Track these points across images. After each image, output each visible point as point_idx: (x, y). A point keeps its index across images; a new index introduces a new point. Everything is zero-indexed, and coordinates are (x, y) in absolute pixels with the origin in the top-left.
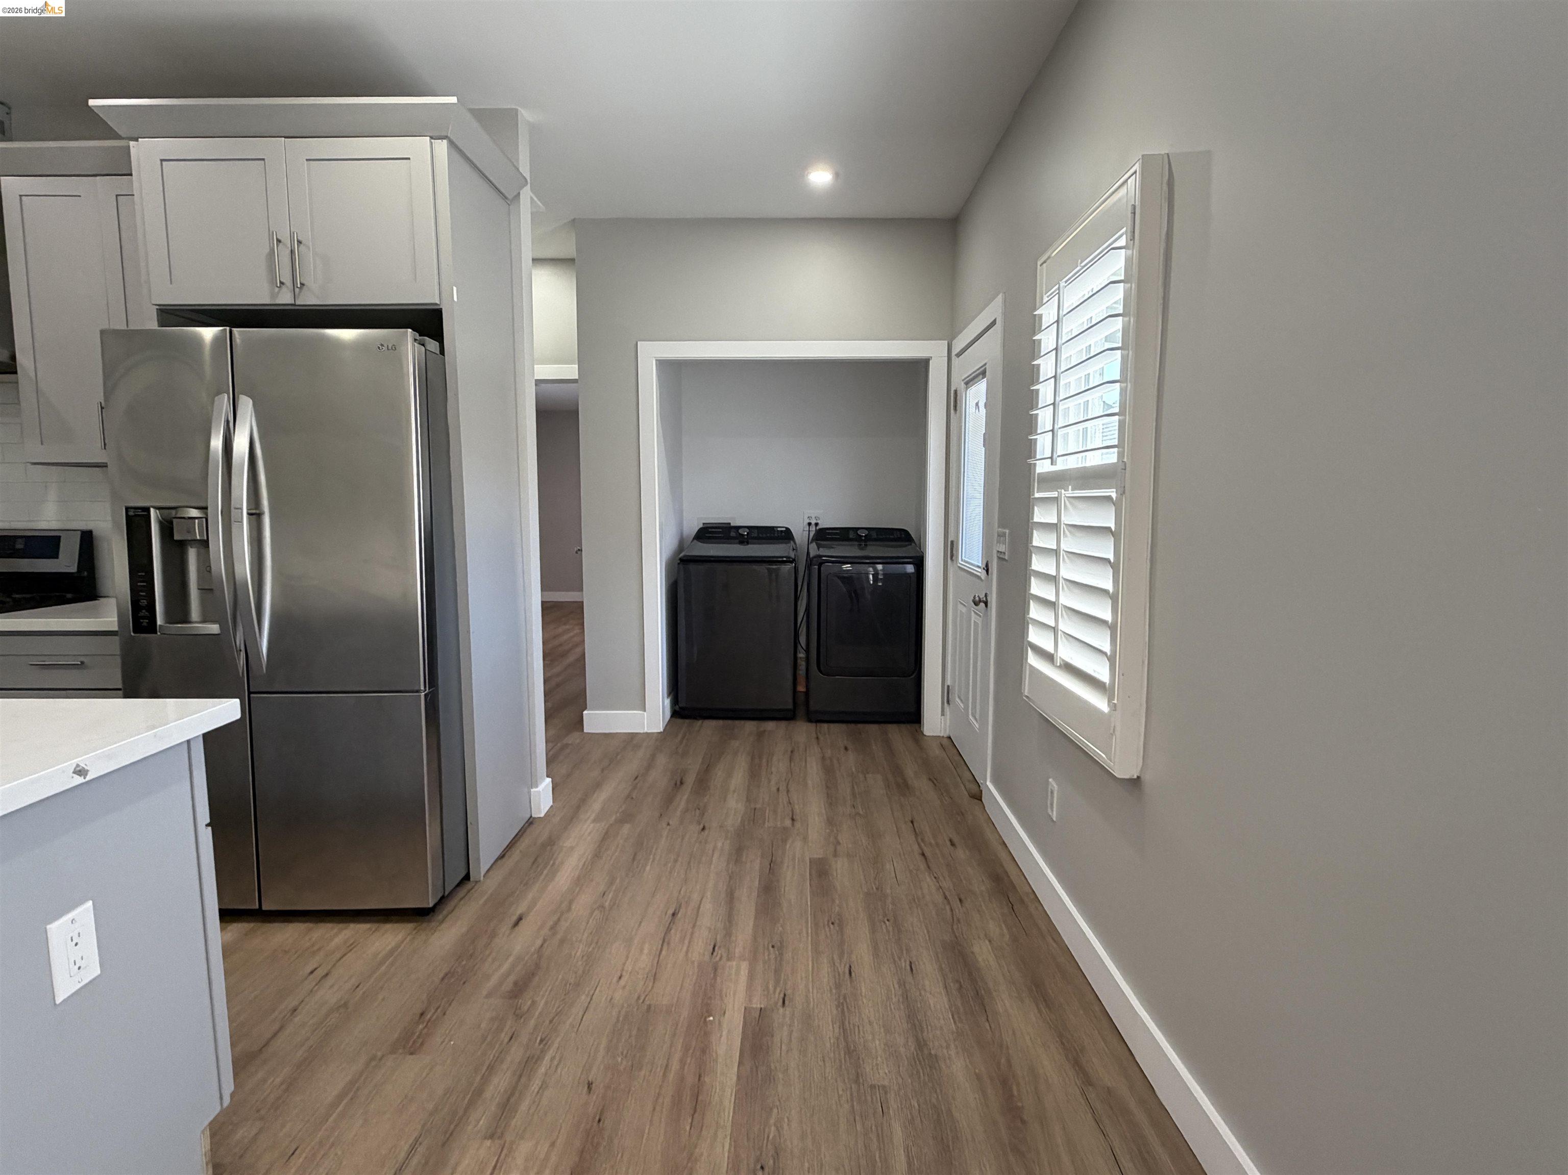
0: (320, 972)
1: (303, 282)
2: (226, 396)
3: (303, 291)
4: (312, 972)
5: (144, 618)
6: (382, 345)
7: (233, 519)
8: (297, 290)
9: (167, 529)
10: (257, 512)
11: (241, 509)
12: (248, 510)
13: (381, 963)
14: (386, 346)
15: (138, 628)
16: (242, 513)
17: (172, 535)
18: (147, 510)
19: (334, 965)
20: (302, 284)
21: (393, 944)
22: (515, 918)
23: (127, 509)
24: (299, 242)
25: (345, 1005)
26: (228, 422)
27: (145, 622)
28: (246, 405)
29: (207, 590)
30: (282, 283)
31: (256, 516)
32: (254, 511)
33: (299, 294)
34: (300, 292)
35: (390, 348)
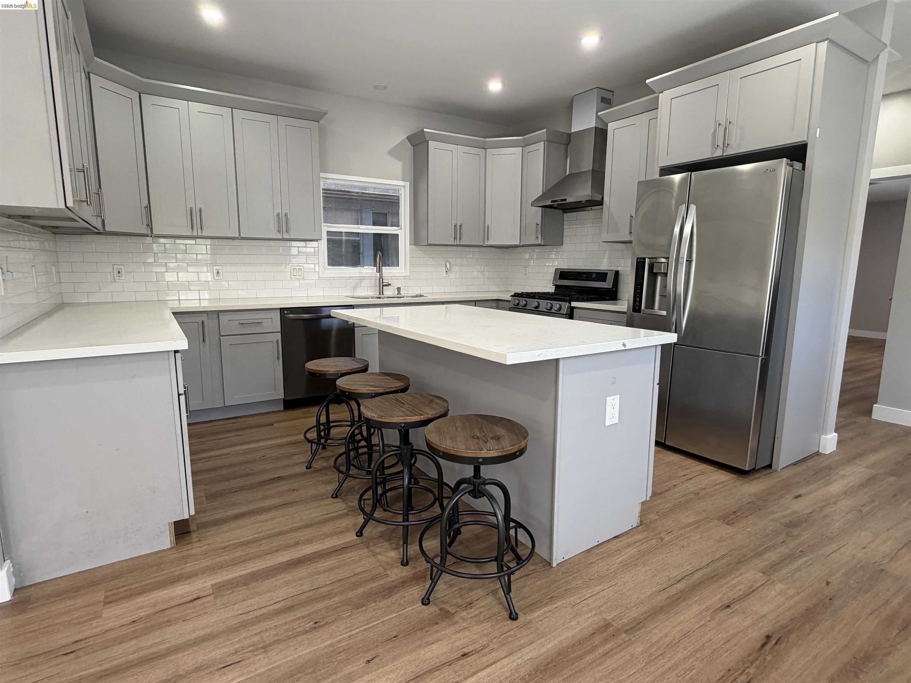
0: (688, 477)
1: (729, 143)
2: (684, 205)
3: (728, 149)
4: (684, 475)
5: (637, 306)
6: (767, 170)
7: (679, 263)
8: (725, 148)
9: (651, 267)
10: (691, 260)
11: (683, 258)
12: (686, 258)
13: (717, 485)
14: (769, 170)
15: (634, 310)
16: (684, 260)
17: (653, 270)
18: (645, 259)
19: (694, 477)
20: (728, 145)
21: (724, 480)
22: (797, 494)
23: (637, 258)
24: (730, 123)
25: (698, 494)
26: (683, 217)
27: (637, 308)
28: (693, 208)
29: (662, 296)
30: (718, 146)
31: (689, 261)
32: (689, 259)
33: (726, 150)
34: (726, 149)
35: (771, 171)
